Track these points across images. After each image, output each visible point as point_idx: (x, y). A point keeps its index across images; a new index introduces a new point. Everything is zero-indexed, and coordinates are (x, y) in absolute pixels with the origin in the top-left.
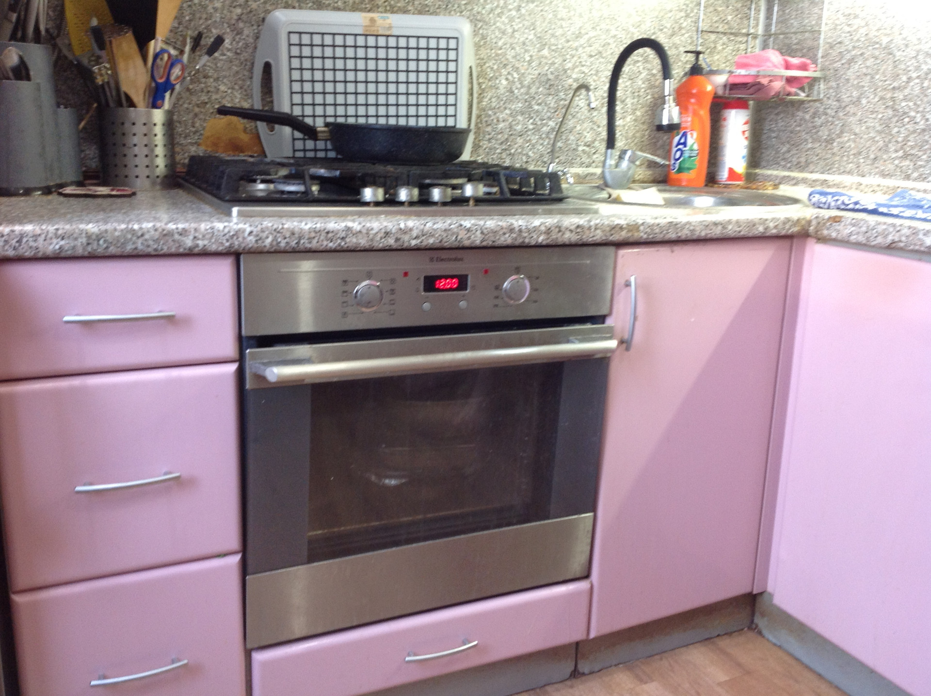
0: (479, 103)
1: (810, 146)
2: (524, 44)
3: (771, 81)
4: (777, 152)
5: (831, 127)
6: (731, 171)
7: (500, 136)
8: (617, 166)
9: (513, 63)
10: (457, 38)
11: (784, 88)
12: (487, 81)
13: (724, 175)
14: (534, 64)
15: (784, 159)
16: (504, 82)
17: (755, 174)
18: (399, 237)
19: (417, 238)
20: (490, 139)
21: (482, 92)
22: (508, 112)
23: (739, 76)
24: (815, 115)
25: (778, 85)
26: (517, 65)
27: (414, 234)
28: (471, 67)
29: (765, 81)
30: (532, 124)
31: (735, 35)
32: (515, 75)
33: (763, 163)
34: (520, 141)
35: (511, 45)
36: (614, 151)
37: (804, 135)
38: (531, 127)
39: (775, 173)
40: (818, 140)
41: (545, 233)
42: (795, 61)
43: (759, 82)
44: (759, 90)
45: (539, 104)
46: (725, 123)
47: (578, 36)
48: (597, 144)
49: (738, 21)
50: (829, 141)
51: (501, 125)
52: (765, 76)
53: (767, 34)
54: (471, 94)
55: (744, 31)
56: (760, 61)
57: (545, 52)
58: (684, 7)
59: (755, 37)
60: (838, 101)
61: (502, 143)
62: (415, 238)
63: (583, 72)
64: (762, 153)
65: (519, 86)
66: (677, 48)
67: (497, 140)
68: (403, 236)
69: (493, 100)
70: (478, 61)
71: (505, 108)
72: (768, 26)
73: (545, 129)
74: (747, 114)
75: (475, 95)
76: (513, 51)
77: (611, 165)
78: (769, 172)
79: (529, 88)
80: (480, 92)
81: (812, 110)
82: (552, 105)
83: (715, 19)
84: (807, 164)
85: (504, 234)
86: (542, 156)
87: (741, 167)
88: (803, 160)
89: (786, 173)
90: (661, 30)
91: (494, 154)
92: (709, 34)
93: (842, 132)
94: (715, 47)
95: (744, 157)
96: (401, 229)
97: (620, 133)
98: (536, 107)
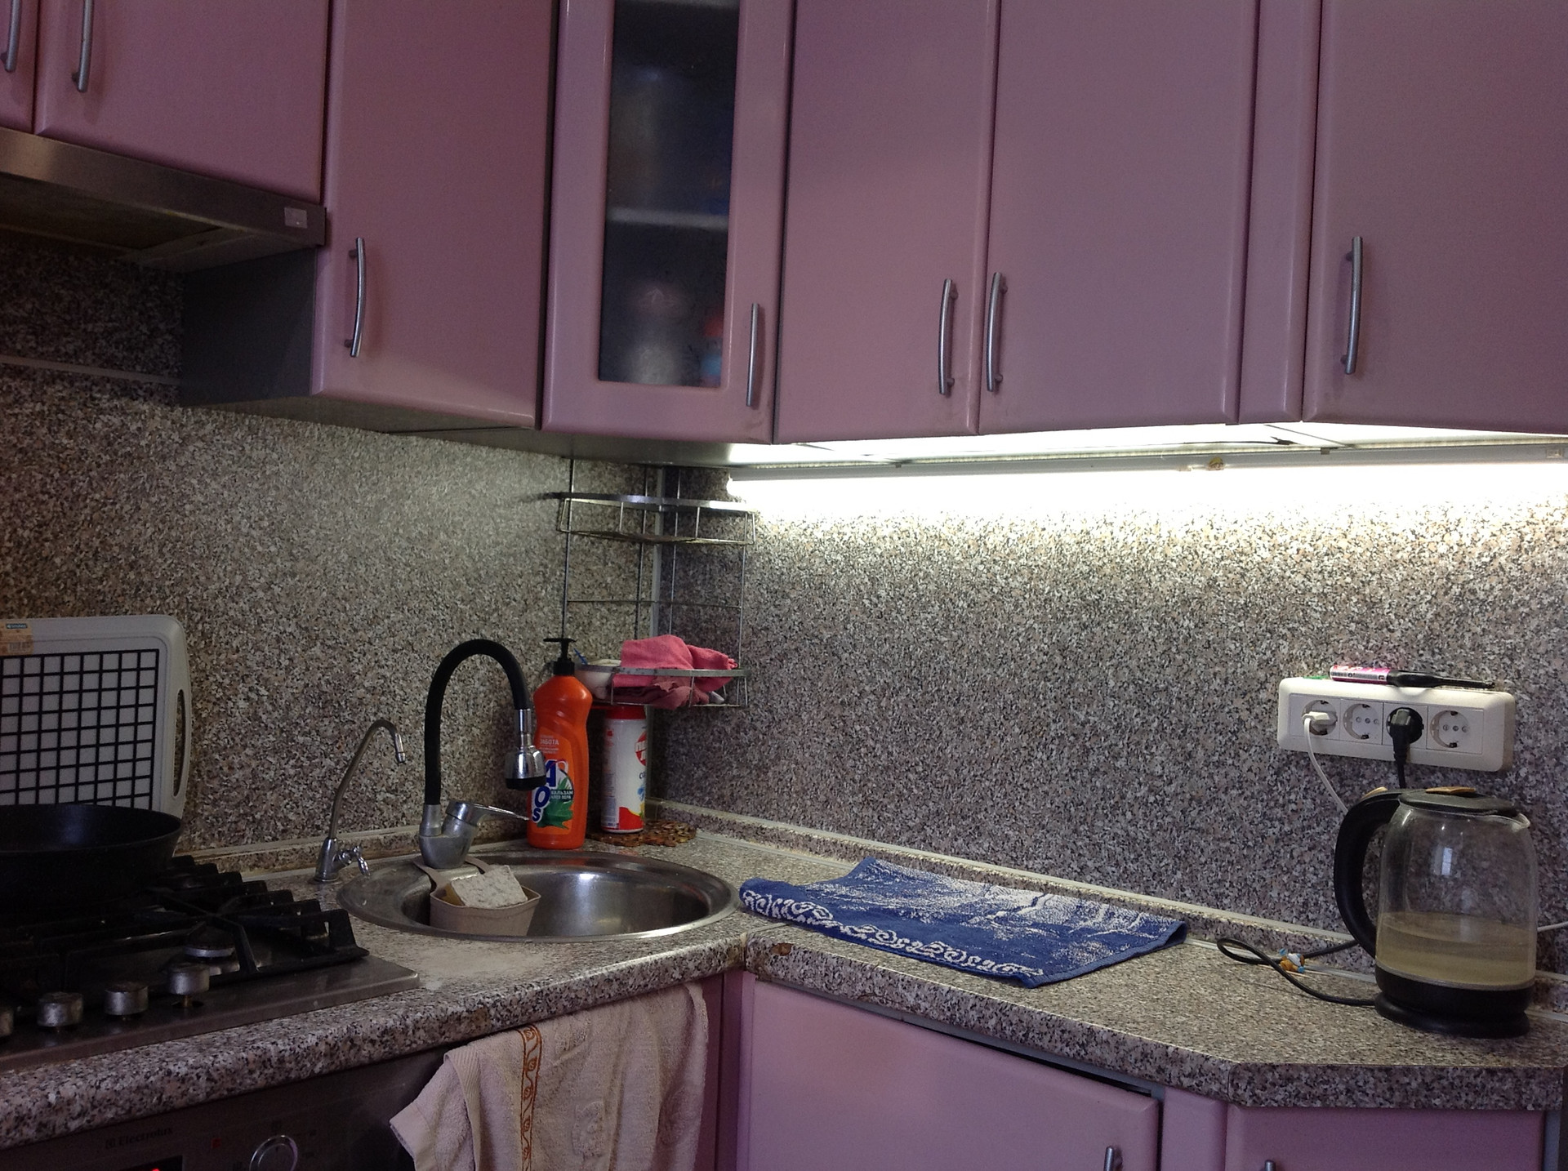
0: (194, 742)
1: (735, 772)
2: (278, 640)
3: (674, 686)
4: (690, 776)
5: (763, 748)
6: (624, 812)
7: (234, 793)
8: (443, 829)
9: (259, 673)
10: (157, 651)
11: (694, 694)
12: (210, 706)
13: (615, 819)
14: (296, 671)
15: (700, 788)
16: (242, 704)
17: (660, 807)
18: (44, 1120)
19: (82, 1114)
20: (215, 800)
21: (201, 723)
22: (249, 751)
23: (629, 676)
24: (738, 728)
25: (684, 691)
26: (266, 675)
27: (76, 1108)
28: (181, 692)
29: (665, 686)
30: (294, 767)
31: (619, 603)
32: (263, 691)
33: (671, 792)
34: (271, 797)
35: (255, 644)
36: (438, 806)
37: (726, 756)
38: (292, 772)
39: (688, 808)
40: (746, 764)
41: (325, 1055)
42: (706, 653)
43: (658, 687)
44: (659, 697)
45: (305, 734)
46: (612, 740)
47: (372, 623)
48: (409, 786)
49: (621, 582)
50: (763, 769)
51: (238, 774)
52: (665, 678)
53: (665, 603)
54: (181, 730)
55: (631, 597)
56: (657, 653)
57: (317, 650)
58: (541, 569)
59: (649, 604)
60: (771, 712)
61: (237, 806)
62: (79, 1115)
63: (384, 677)
64: (667, 776)
65: (270, 708)
66: (533, 629)
67: (227, 801)
68: (53, 1118)
69: (223, 735)
70: (196, 675)
71: (245, 747)
72: (664, 590)
73: (317, 772)
74: (644, 725)
75: (189, 730)
76: (258, 653)
77: (433, 830)
78: (679, 807)
79: (288, 708)
80: (197, 724)
81: (735, 721)
82: (329, 733)
83: (588, 582)
84: (734, 799)
85: (251, 1072)
86: (311, 817)
87: (636, 805)
88: (727, 792)
89: (705, 811)
90: (508, 604)
91: (224, 824)
92: (581, 605)
93: (778, 757)
94: (590, 623)
95: (641, 791)
96: (50, 1104)
97: (446, 765)
98: (301, 739)
